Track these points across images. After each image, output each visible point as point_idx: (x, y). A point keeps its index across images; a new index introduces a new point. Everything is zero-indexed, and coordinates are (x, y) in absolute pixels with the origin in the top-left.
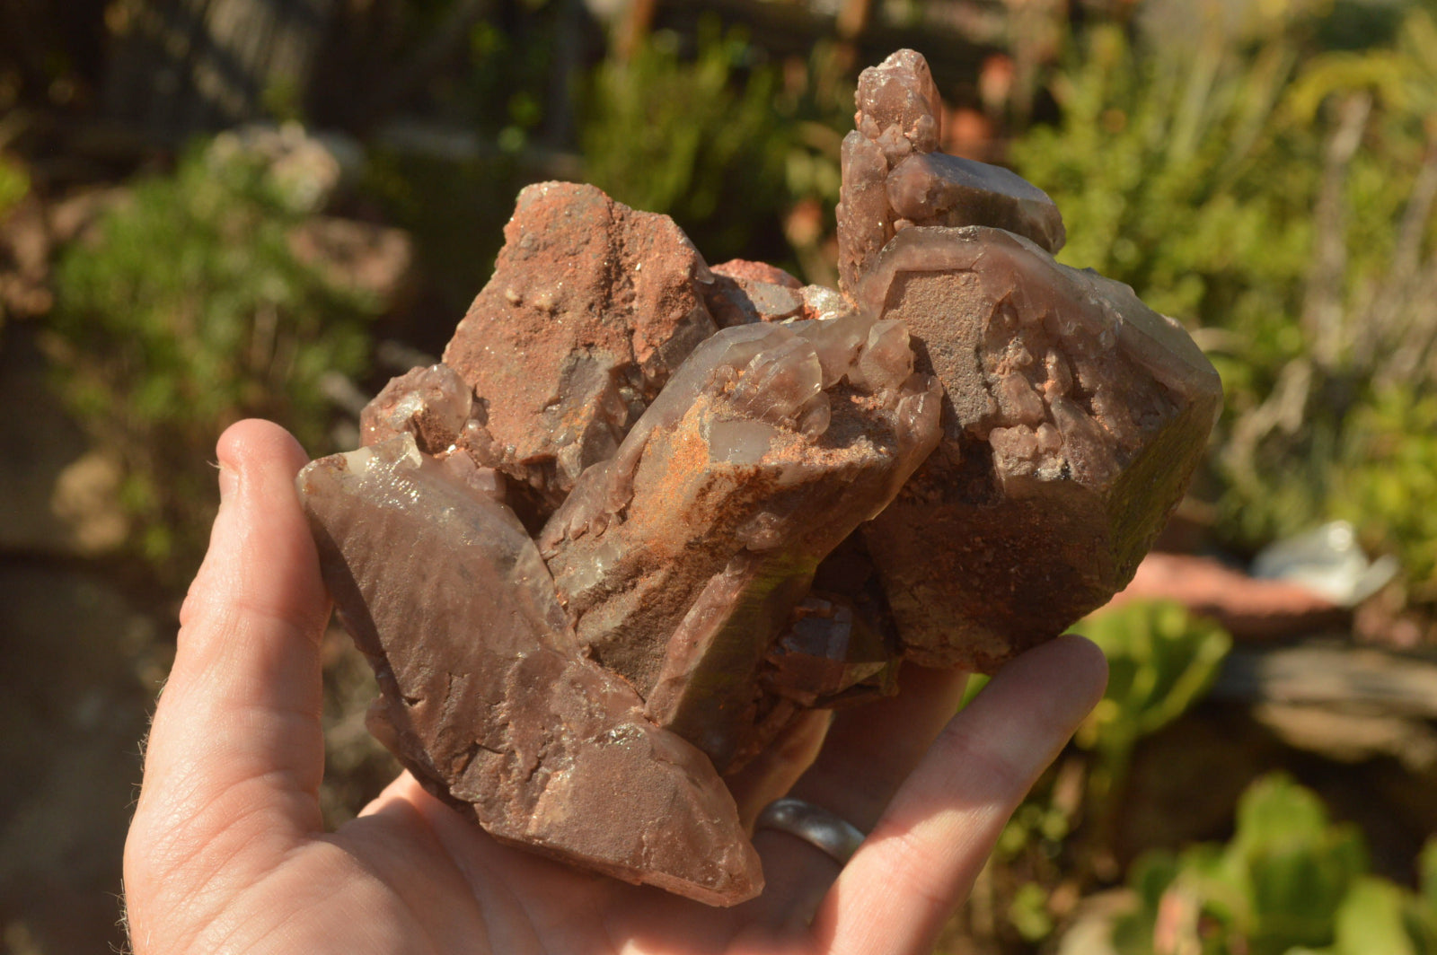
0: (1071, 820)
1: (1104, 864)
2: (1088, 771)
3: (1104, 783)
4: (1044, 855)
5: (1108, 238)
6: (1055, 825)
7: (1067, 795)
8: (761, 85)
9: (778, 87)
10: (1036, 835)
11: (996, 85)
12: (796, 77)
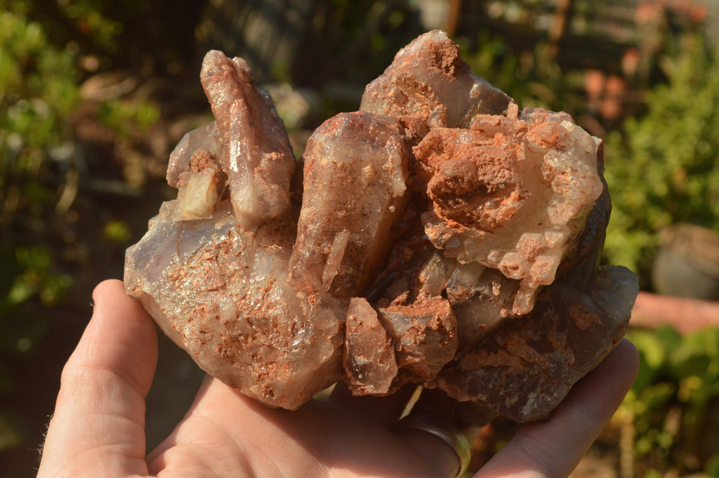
0: (674, 438)
1: (691, 461)
2: (683, 413)
3: (692, 419)
4: (660, 456)
5: (695, 141)
6: (666, 440)
7: (672, 425)
8: (510, 65)
9: (518, 65)
10: (656, 445)
11: (630, 64)
12: (527, 60)
